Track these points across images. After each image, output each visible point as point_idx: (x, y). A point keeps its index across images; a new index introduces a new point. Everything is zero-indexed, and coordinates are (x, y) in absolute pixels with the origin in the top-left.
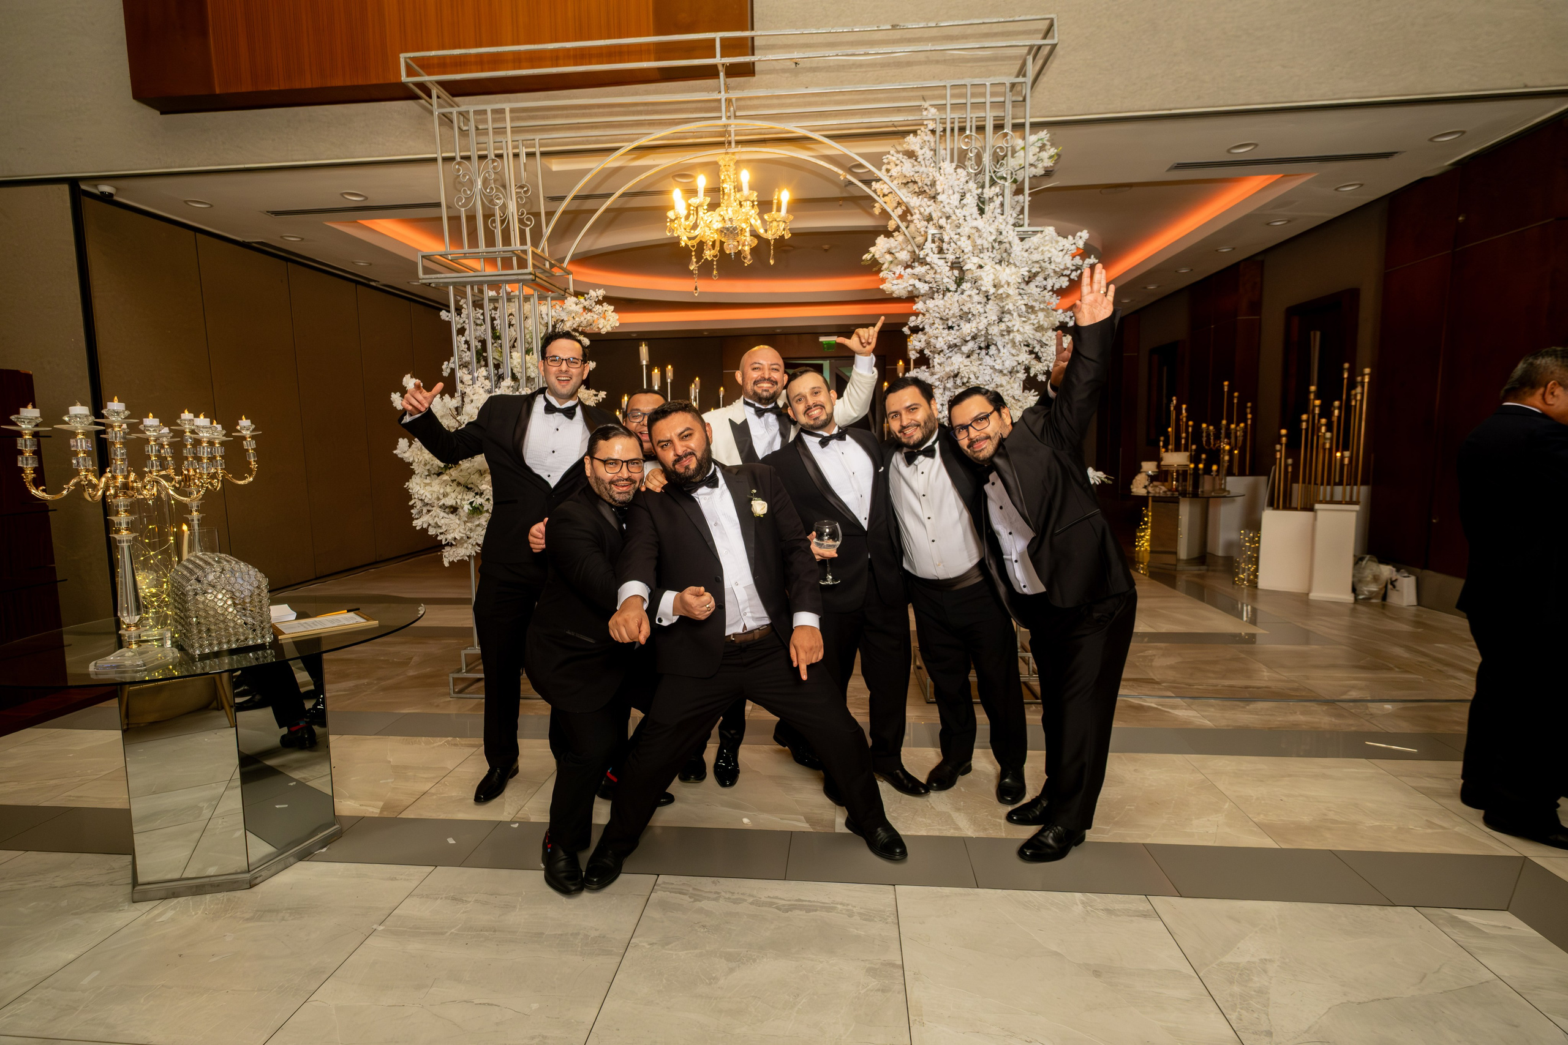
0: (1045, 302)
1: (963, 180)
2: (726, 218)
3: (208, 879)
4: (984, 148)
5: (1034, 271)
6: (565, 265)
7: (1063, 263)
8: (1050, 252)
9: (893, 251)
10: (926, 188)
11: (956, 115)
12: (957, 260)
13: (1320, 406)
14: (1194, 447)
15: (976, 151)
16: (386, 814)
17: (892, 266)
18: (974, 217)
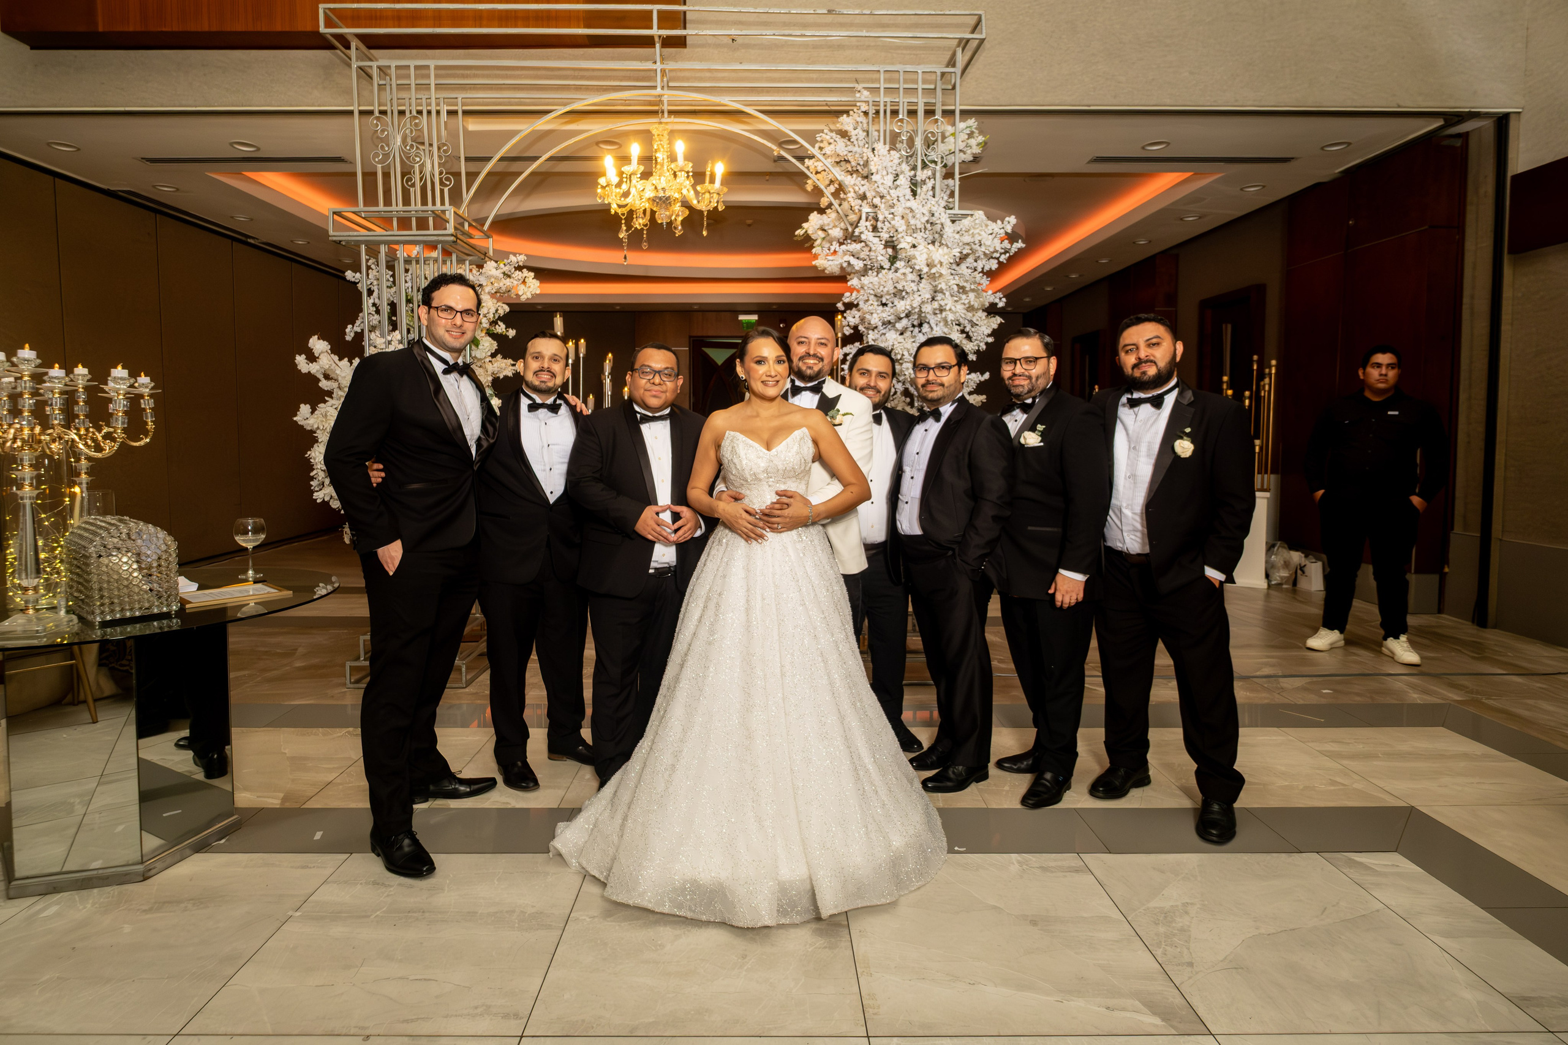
0: (975, 283)
1: (897, 161)
2: (659, 187)
3: (95, 872)
4: (916, 132)
5: (965, 252)
6: (486, 227)
7: (993, 246)
8: (980, 235)
9: (826, 228)
10: (859, 168)
11: (888, 99)
12: (890, 239)
15: (909, 134)
17: (824, 243)
18: (907, 198)
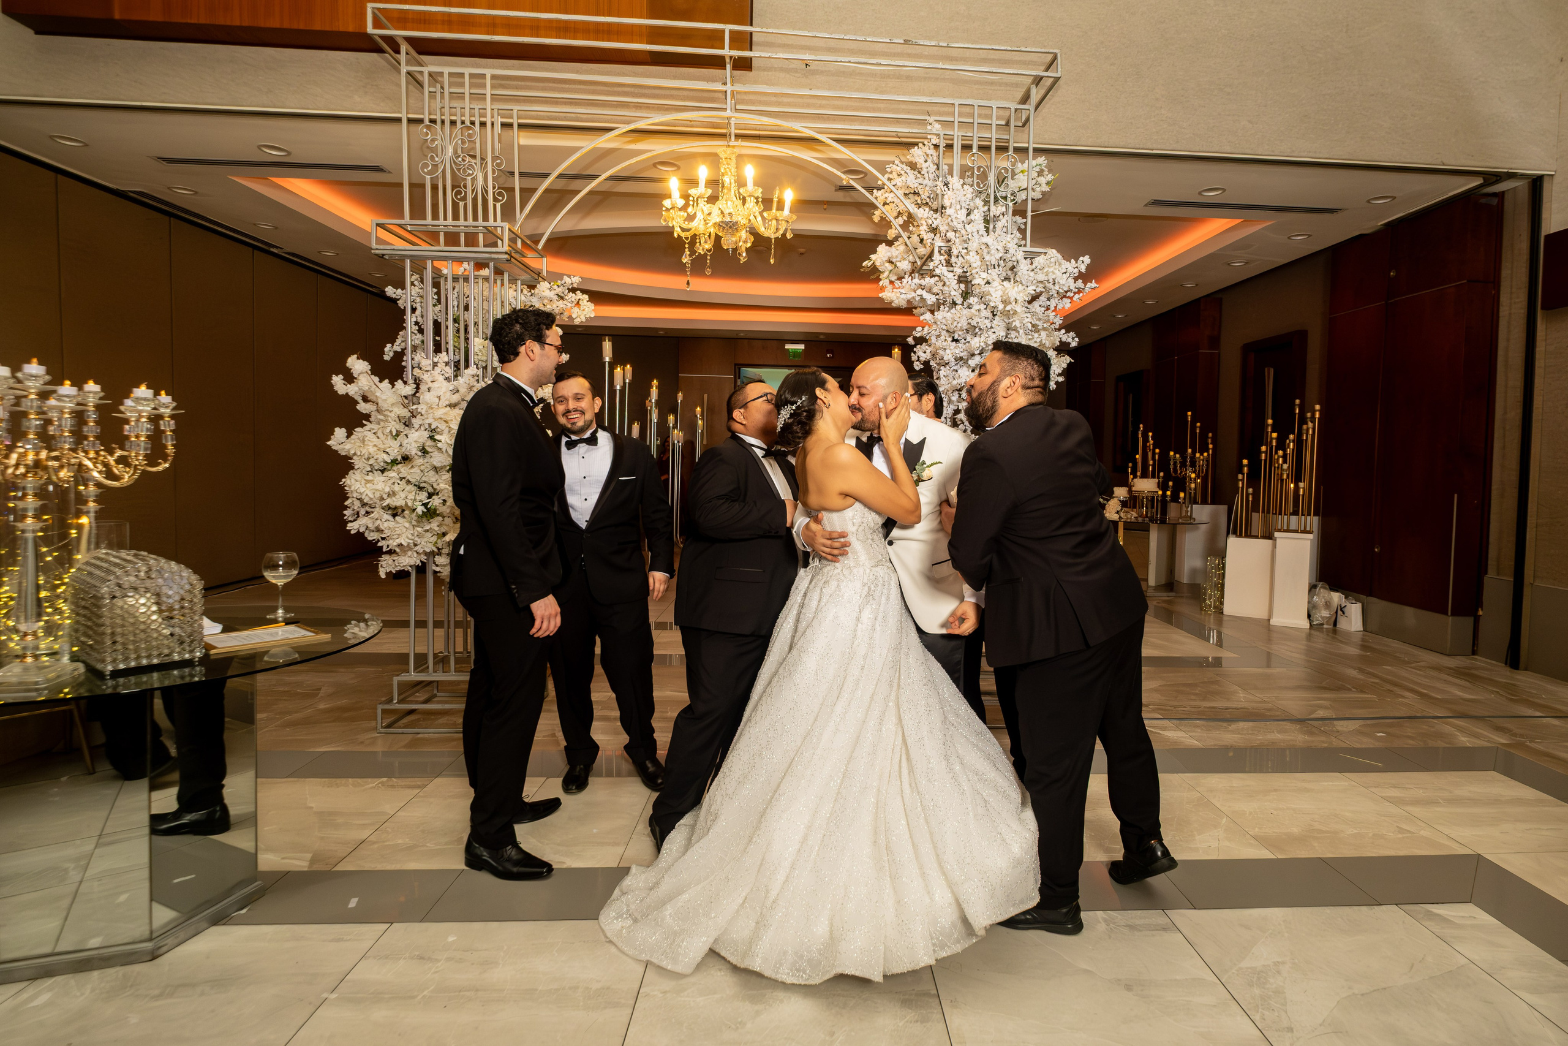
0: (1048, 321)
1: (970, 196)
2: (726, 212)
4: (989, 167)
5: (1038, 290)
6: (540, 246)
7: (1067, 285)
8: (1054, 273)
9: (894, 260)
10: (929, 200)
11: (961, 134)
12: (963, 275)
13: (1277, 439)
14: (1162, 474)
15: (982, 169)
16: (316, 868)
17: (892, 275)
18: (980, 233)
